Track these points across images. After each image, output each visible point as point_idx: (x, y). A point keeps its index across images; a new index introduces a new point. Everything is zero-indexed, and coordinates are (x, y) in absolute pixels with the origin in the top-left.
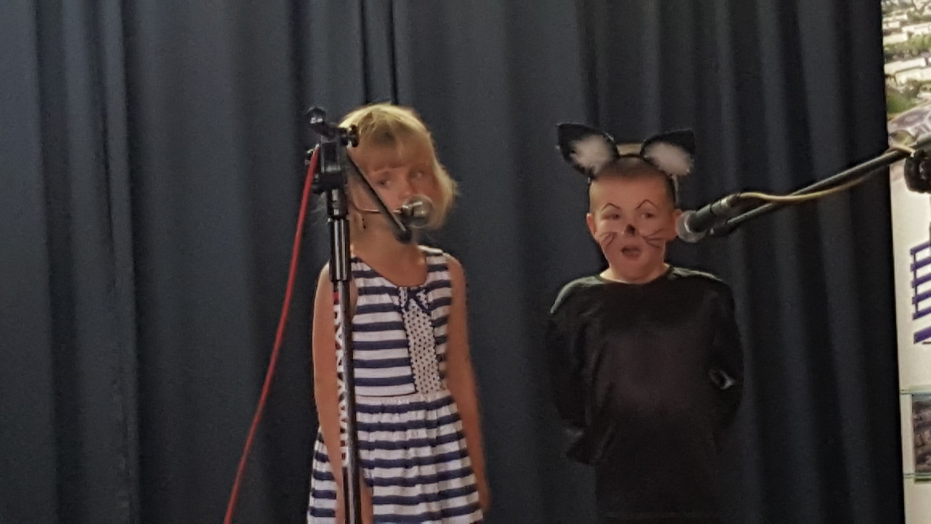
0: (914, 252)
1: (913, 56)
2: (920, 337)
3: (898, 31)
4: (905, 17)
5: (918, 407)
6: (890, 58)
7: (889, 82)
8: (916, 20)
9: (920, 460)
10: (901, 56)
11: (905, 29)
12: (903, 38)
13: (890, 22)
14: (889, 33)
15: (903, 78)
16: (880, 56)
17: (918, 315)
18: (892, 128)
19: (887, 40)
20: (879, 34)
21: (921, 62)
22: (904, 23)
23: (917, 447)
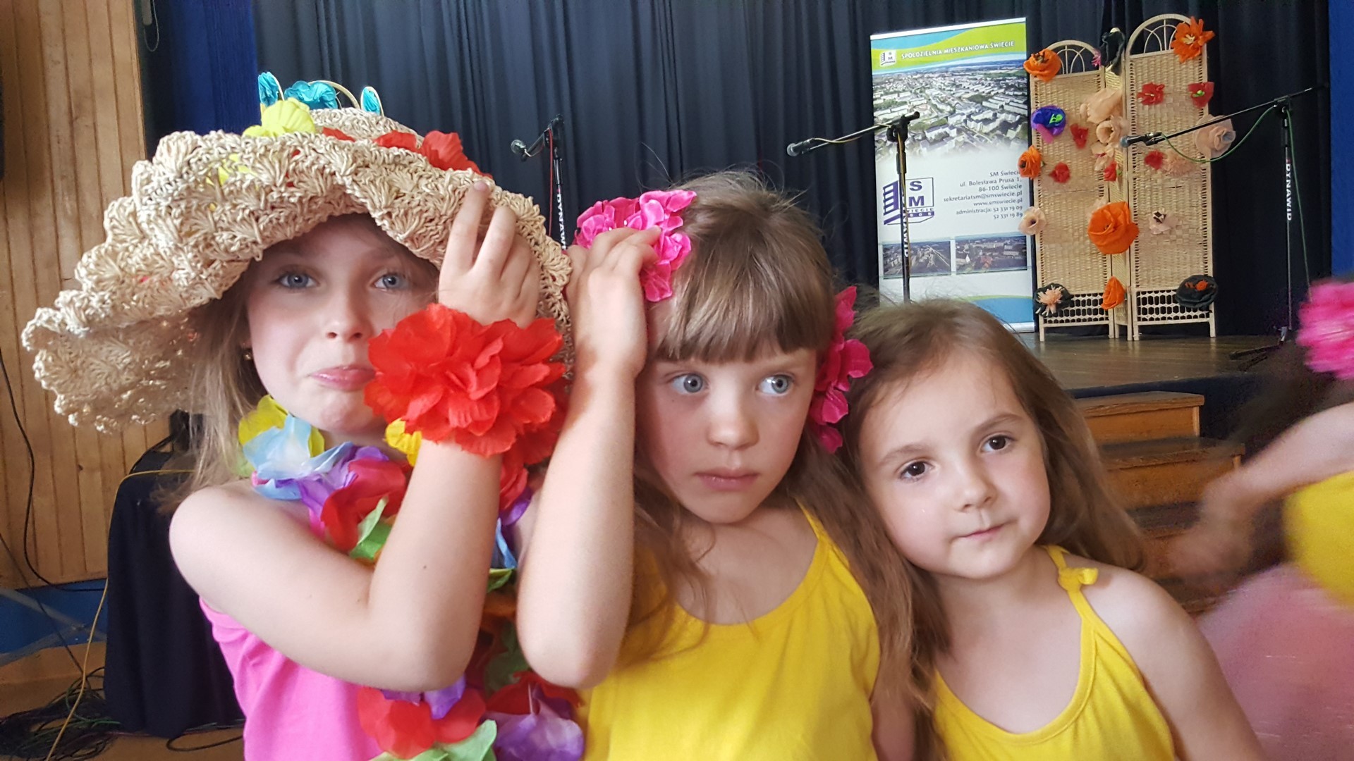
0: (884, 188)
1: (885, 108)
2: (886, 222)
3: (880, 98)
4: (882, 93)
5: (885, 250)
6: (876, 110)
7: (875, 119)
8: (886, 94)
9: (885, 270)
10: (881, 109)
11: (883, 98)
12: (881, 101)
13: (876, 95)
14: (876, 99)
15: (881, 118)
16: (872, 109)
17: (886, 213)
18: (876, 138)
19: (875, 102)
20: (872, 100)
21: (888, 111)
22: (882, 95)
23: (884, 265)
